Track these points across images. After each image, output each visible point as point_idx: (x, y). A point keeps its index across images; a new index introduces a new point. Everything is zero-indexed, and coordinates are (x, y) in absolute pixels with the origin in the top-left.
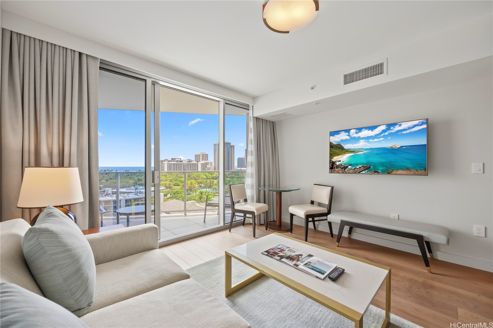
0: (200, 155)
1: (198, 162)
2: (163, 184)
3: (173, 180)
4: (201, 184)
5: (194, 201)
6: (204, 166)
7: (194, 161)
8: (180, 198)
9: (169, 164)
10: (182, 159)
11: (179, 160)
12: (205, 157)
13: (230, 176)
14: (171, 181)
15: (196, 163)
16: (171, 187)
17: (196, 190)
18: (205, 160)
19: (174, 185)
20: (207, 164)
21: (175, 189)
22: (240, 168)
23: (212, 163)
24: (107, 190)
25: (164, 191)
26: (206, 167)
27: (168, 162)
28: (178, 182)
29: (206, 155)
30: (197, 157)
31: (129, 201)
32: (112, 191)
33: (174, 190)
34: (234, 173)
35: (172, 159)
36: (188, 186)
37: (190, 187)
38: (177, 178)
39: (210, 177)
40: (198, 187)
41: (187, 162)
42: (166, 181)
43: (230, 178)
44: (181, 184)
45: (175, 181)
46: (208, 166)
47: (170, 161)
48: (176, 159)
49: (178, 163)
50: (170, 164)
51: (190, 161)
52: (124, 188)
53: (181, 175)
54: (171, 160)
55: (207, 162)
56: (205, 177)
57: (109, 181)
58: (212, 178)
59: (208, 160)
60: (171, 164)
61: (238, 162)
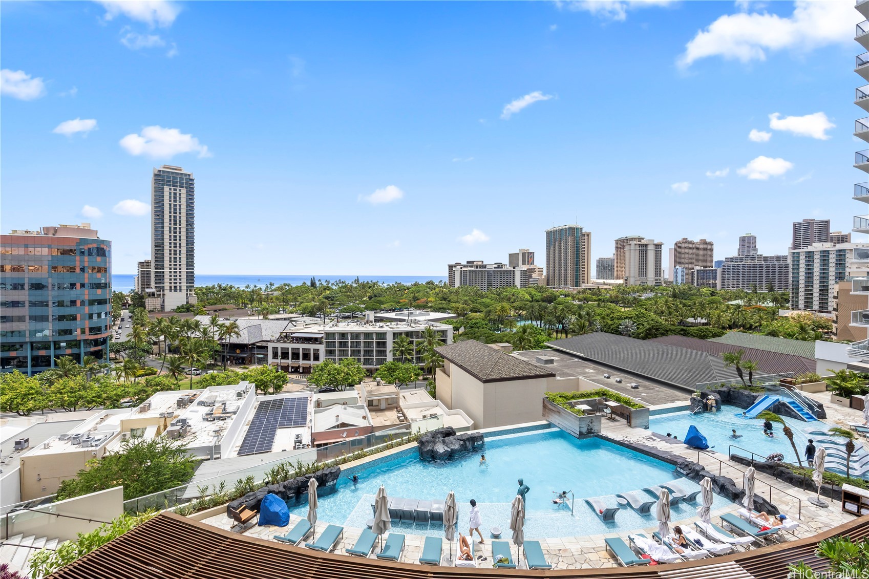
0: (518, 254)
1: (514, 268)
2: (453, 307)
3: (470, 302)
4: (521, 311)
5: (507, 344)
6: (527, 275)
7: (508, 266)
8: (481, 335)
9: (462, 272)
10: (484, 263)
11: (480, 263)
12: (528, 257)
13: (581, 296)
14: (465, 302)
15: (512, 269)
16: (466, 314)
17: (511, 322)
18: (528, 264)
19: (472, 311)
20: (532, 271)
21: (473, 318)
22: (601, 281)
23: (541, 270)
24: (368, 315)
25: (454, 320)
26: (530, 276)
27: (461, 268)
28: (479, 306)
29: (531, 253)
30: (513, 258)
31: (399, 334)
32: (375, 317)
33: (471, 320)
34: (590, 289)
35: (468, 262)
36: (497, 314)
37: (499, 316)
38: (476, 298)
39: (539, 298)
40: (515, 316)
41: (495, 268)
42: (458, 302)
43: (580, 300)
44: (484, 310)
45: (473, 302)
46: (534, 276)
47: (465, 266)
48: (475, 263)
49: (479, 269)
50: (464, 271)
51: (499, 266)
52: (393, 311)
53: (484, 293)
54: (465, 263)
55: (532, 267)
56: (527, 297)
57: (373, 299)
58: (542, 299)
59: (533, 264)
60: (467, 271)
61: (598, 267)
